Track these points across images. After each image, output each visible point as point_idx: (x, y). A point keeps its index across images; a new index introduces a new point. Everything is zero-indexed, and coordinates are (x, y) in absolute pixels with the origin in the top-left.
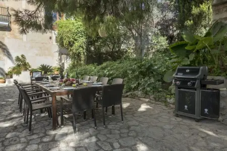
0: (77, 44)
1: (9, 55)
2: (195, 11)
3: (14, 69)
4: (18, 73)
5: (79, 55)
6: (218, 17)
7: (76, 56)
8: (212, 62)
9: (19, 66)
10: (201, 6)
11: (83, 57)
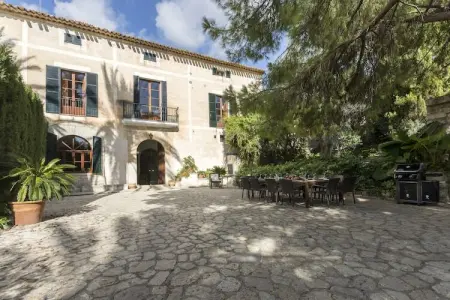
0: (250, 143)
1: (178, 158)
2: (399, 101)
3: (182, 172)
4: (187, 176)
5: (251, 155)
6: (433, 117)
7: (248, 157)
8: (429, 159)
9: (187, 168)
10: (408, 96)
11: (256, 158)
